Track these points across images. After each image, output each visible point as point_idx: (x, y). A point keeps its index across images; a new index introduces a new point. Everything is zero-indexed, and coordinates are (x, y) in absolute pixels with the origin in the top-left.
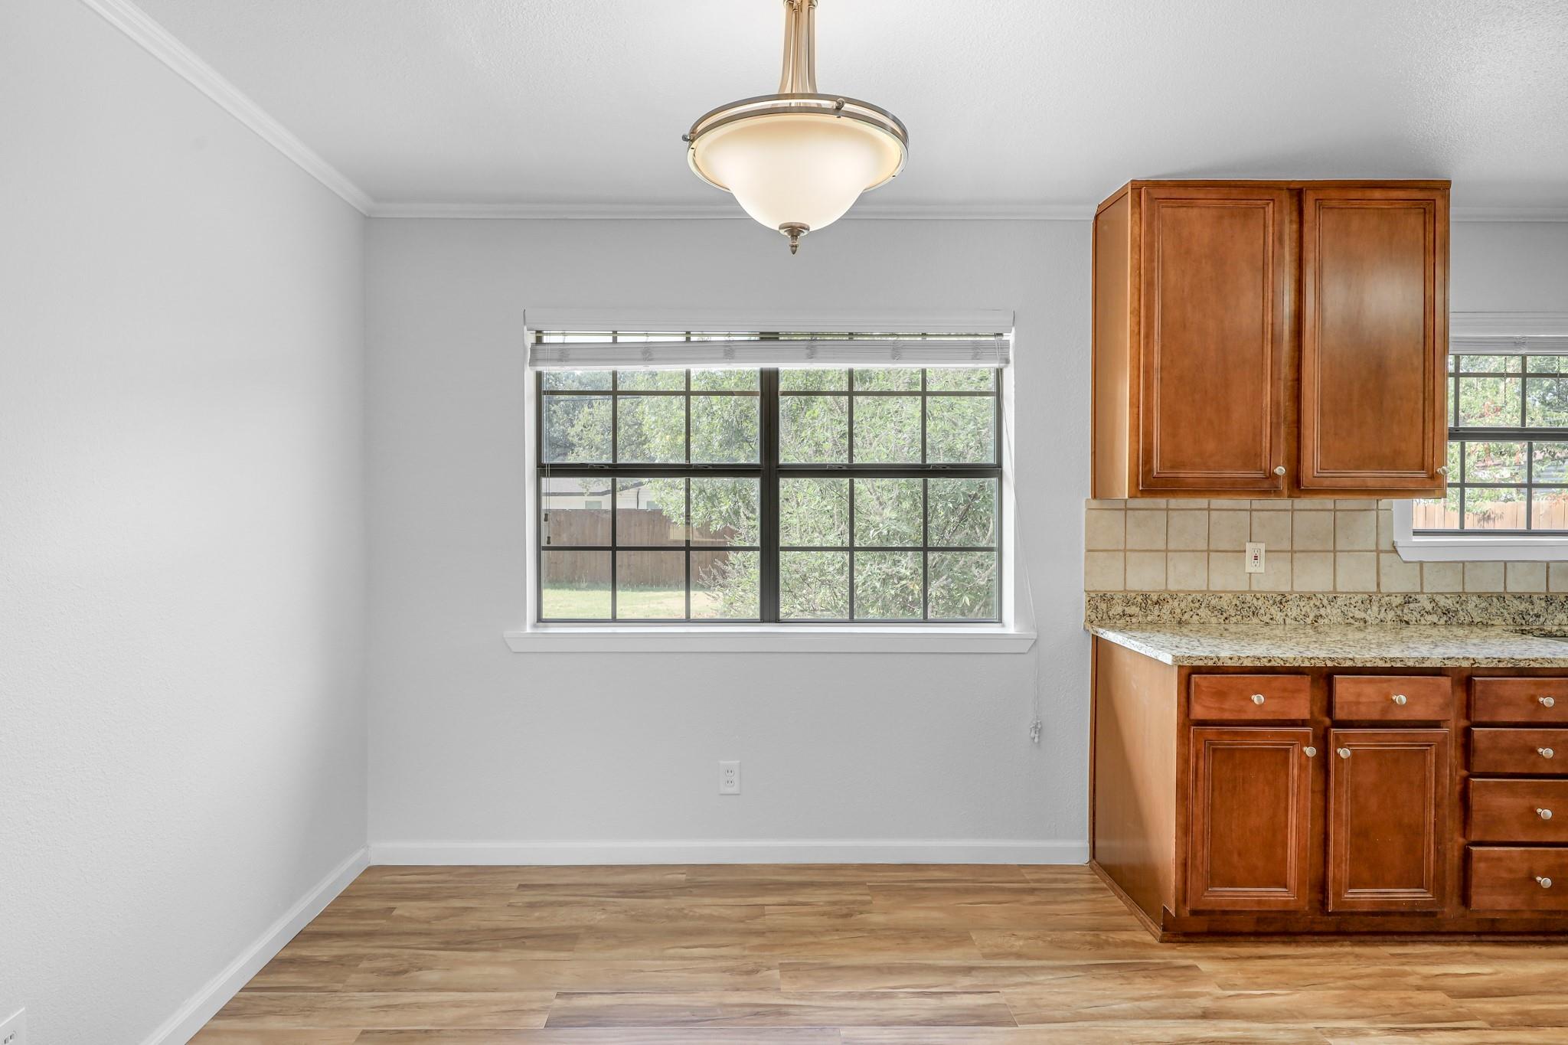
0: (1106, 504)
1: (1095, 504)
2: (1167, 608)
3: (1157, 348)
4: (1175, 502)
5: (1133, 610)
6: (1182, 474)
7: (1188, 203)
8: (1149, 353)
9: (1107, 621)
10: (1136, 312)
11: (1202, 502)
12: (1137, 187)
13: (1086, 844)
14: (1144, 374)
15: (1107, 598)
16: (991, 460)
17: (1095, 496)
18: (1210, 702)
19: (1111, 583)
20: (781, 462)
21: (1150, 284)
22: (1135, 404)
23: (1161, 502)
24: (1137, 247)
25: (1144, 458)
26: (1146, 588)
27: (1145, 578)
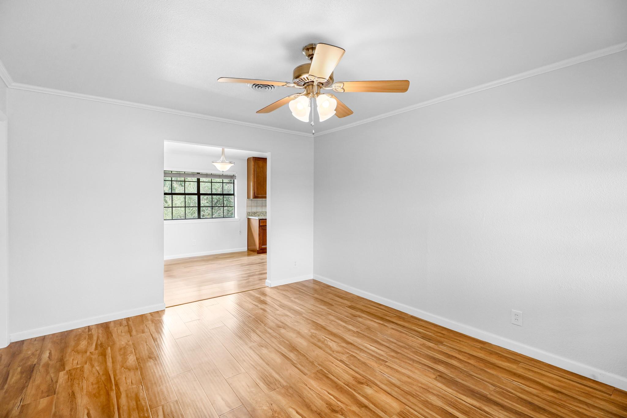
0: (249, 200)
1: (248, 199)
2: (257, 214)
3: (256, 179)
4: (258, 199)
5: (253, 214)
6: (259, 196)
7: (259, 160)
8: (255, 180)
9: (250, 216)
10: (253, 174)
11: (261, 199)
12: (253, 158)
13: (247, 248)
14: (254, 182)
15: (249, 213)
16: (232, 193)
17: (248, 198)
18: (262, 223)
19: (250, 211)
20: (200, 193)
21: (255, 171)
22: (253, 186)
23: (256, 199)
24: (253, 165)
25: (254, 193)
26: (254, 211)
27: (254, 210)
